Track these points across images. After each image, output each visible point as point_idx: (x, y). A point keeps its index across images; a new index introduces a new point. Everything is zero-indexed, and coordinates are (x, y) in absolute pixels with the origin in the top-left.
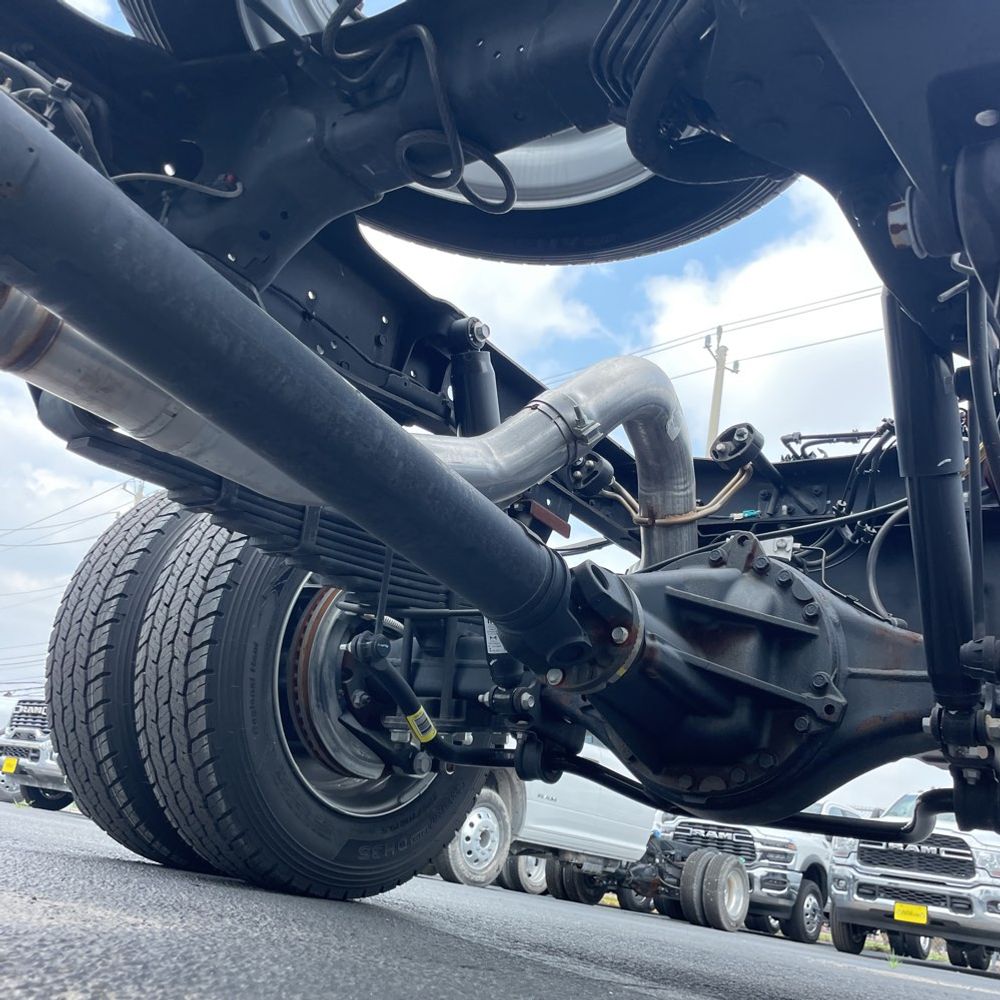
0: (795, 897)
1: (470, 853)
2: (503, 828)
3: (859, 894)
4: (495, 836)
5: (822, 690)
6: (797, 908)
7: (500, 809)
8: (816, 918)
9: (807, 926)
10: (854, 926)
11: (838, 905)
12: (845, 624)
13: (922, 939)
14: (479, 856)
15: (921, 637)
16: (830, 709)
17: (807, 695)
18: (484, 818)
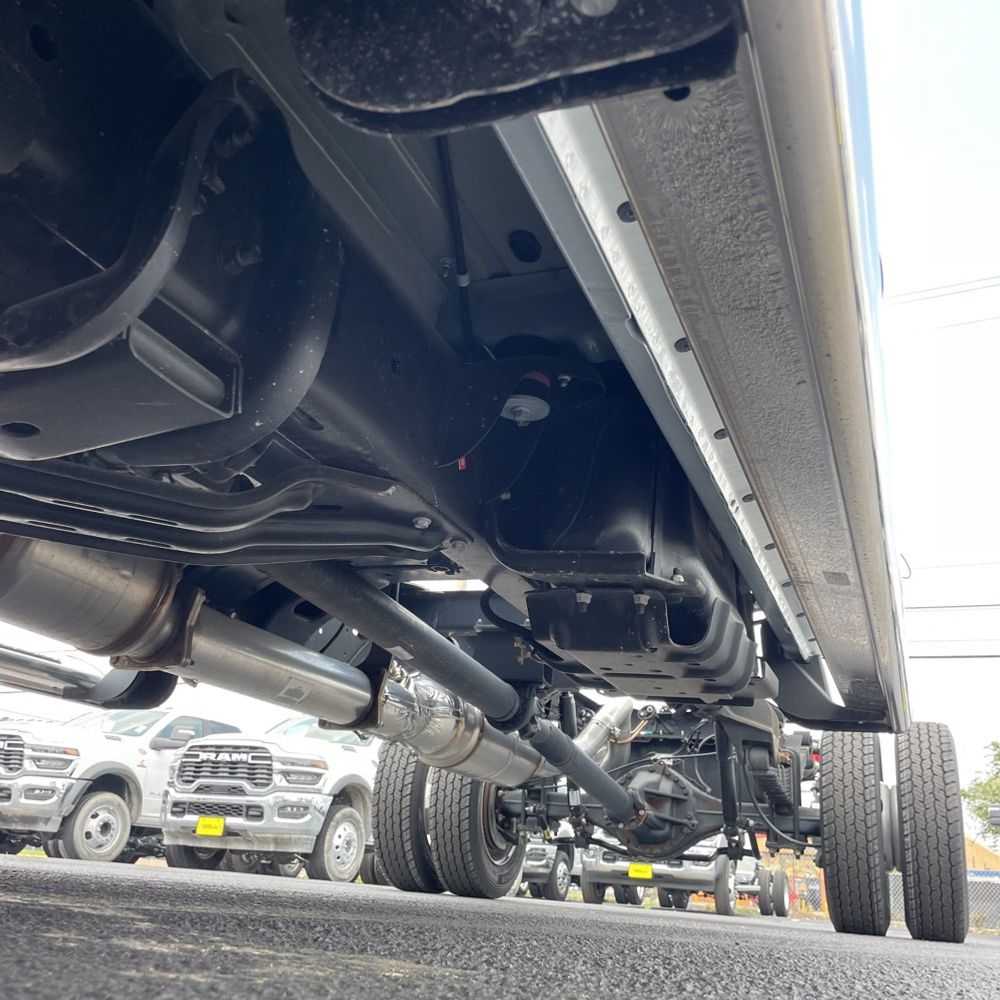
0: (551, 865)
1: (338, 858)
2: (360, 837)
3: (604, 859)
4: (355, 844)
5: (690, 819)
6: (552, 875)
7: (358, 822)
8: (566, 880)
9: (560, 887)
10: (598, 884)
11: (588, 869)
12: (696, 795)
13: (639, 888)
14: (345, 859)
15: (720, 800)
16: (693, 825)
17: (686, 820)
18: (348, 830)
